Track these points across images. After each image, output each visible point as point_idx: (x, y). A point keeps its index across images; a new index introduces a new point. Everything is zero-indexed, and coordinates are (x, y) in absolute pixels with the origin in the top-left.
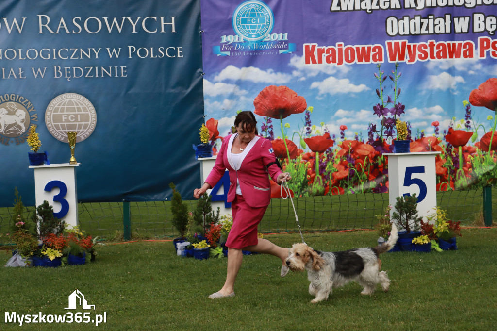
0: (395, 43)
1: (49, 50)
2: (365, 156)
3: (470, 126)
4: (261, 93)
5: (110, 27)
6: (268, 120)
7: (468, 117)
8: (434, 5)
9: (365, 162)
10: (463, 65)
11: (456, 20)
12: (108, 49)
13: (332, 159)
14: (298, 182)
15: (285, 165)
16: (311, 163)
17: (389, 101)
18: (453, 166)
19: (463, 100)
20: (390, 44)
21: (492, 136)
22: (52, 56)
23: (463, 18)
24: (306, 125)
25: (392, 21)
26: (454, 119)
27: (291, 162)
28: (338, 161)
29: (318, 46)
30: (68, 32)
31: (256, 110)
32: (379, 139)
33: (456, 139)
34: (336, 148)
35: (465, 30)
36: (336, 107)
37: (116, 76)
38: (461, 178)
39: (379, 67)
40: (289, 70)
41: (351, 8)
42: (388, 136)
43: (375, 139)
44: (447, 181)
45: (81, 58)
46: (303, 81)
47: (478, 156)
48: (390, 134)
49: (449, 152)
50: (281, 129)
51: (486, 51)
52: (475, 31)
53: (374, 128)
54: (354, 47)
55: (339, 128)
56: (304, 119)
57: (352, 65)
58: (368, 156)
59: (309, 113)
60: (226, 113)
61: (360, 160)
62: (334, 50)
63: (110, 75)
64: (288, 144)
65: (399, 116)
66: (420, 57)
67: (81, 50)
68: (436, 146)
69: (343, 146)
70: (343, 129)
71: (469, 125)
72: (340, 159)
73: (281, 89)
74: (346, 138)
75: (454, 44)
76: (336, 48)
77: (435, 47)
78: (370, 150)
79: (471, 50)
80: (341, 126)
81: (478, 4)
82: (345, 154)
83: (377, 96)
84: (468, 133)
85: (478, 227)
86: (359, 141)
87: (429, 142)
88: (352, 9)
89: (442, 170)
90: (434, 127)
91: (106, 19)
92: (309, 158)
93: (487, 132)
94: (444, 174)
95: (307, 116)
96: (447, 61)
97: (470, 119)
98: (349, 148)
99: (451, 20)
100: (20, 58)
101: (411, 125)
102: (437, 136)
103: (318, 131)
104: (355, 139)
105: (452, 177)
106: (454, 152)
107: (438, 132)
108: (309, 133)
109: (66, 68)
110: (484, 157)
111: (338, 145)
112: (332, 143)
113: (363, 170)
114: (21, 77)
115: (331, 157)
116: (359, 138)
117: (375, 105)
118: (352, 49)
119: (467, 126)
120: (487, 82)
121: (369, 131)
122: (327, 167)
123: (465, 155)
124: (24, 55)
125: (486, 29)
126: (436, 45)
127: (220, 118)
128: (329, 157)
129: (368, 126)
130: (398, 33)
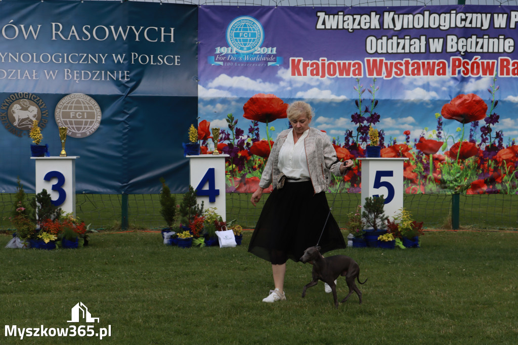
0: (373, 60)
1: (60, 54)
2: (341, 158)
3: (441, 137)
4: (250, 100)
5: (116, 35)
6: (255, 123)
7: (439, 128)
8: (411, 26)
10: (437, 82)
11: (431, 40)
12: (114, 55)
18: (424, 172)
19: (436, 113)
20: (368, 61)
21: (460, 146)
22: (63, 60)
23: (437, 39)
25: (371, 40)
26: (426, 129)
29: (304, 60)
30: (78, 39)
31: (245, 114)
32: (354, 144)
33: (424, 146)
35: (439, 50)
36: (318, 115)
37: (120, 79)
38: (431, 183)
39: (358, 81)
40: (277, 80)
41: (334, 27)
42: (363, 141)
43: (350, 143)
44: (417, 185)
45: (90, 62)
46: (289, 91)
47: (447, 164)
48: (364, 140)
49: (420, 159)
50: (266, 132)
51: (457, 69)
52: (448, 51)
53: (350, 134)
54: (336, 62)
57: (333, 78)
58: (344, 158)
60: (217, 115)
62: (317, 65)
63: (115, 78)
65: (374, 124)
66: (396, 73)
67: (90, 55)
68: (407, 153)
71: (440, 135)
73: (269, 96)
75: (428, 63)
76: (320, 63)
77: (410, 65)
78: (346, 154)
79: (444, 68)
81: (451, 26)
83: (356, 106)
84: (439, 142)
85: (446, 230)
86: (336, 145)
87: (400, 149)
88: (336, 28)
89: (412, 174)
90: (405, 135)
91: (112, 27)
93: (456, 142)
94: (414, 179)
96: (421, 78)
97: (442, 130)
99: (426, 41)
100: (35, 61)
101: (384, 132)
102: (408, 144)
105: (422, 181)
106: (425, 159)
107: (409, 140)
109: (75, 72)
110: (452, 165)
114: (34, 78)
116: (336, 142)
117: (353, 113)
118: (334, 64)
119: (438, 137)
120: (457, 97)
121: (346, 136)
123: (436, 162)
124: (38, 59)
125: (458, 50)
126: (411, 63)
127: (212, 120)
129: (345, 132)
130: (376, 51)
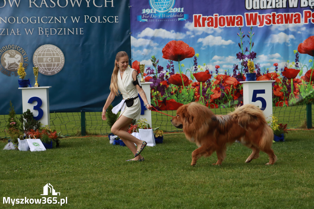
0: (250, 14)
1: (35, 17)
2: (231, 85)
3: (298, 66)
4: (166, 45)
5: (73, 3)
6: (171, 62)
7: (297, 60)
9: (231, 88)
10: (294, 28)
12: (72, 17)
13: (211, 86)
14: (189, 100)
15: (181, 90)
16: (197, 88)
17: (247, 50)
18: (287, 91)
19: (294, 50)
20: (247, 15)
21: (312, 72)
22: (37, 21)
24: (194, 65)
26: (288, 62)
27: (185, 88)
28: (214, 88)
29: (203, 16)
30: (47, 6)
31: (164, 55)
32: (240, 74)
33: (289, 74)
34: (213, 80)
35: (296, 6)
36: (214, 54)
37: (77, 34)
38: (292, 98)
39: (240, 29)
40: (184, 31)
43: (237, 74)
44: (283, 100)
45: (55, 23)
46: (193, 38)
47: (303, 85)
48: (247, 71)
49: (285, 82)
50: (179, 68)
51: (308, 19)
52: (301, 6)
53: (236, 67)
54: (225, 17)
55: (215, 67)
56: (193, 61)
57: (223, 28)
58: (233, 84)
59: (196, 57)
60: (145, 57)
61: (228, 87)
62: (212, 19)
63: (73, 33)
64: (183, 77)
65: (253, 59)
66: (266, 23)
67: (55, 18)
68: (276, 78)
69: (217, 78)
70: (217, 67)
71: (298, 65)
72: (215, 86)
73: (179, 42)
74: (219, 74)
75: (288, 15)
76: (214, 17)
77: (276, 17)
78: (234, 81)
79: (299, 18)
80: (216, 66)
82: (218, 83)
83: (239, 47)
84: (297, 70)
85: (303, 129)
86: (227, 75)
87: (271, 76)
89: (280, 93)
90: (275, 66)
92: (196, 85)
93: (309, 70)
94: (282, 96)
95: (195, 60)
96: (283, 25)
97: (298, 61)
98: (221, 80)
100: (18, 23)
101: (260, 65)
102: (277, 72)
103: (202, 69)
104: (225, 74)
105: (286, 98)
106: (288, 82)
107: (277, 70)
108: (196, 70)
109: (46, 29)
110: (307, 85)
111: (214, 78)
112: (210, 76)
113: (230, 93)
114: (18, 34)
115: (210, 85)
116: (227, 73)
117: (237, 53)
119: (296, 66)
120: (309, 38)
121: (234, 69)
122: (207, 91)
123: (295, 84)
124: (20, 21)
127: (141, 60)
128: (209, 85)
129: (233, 66)
130: (252, 8)
